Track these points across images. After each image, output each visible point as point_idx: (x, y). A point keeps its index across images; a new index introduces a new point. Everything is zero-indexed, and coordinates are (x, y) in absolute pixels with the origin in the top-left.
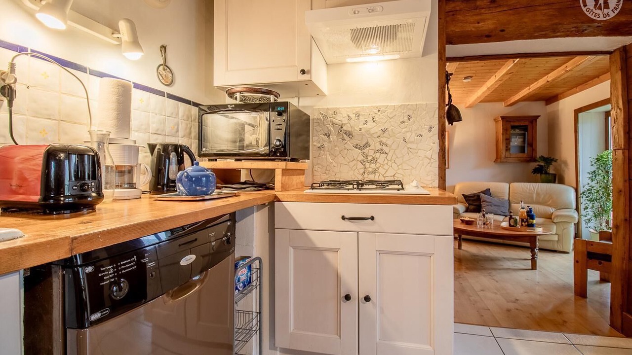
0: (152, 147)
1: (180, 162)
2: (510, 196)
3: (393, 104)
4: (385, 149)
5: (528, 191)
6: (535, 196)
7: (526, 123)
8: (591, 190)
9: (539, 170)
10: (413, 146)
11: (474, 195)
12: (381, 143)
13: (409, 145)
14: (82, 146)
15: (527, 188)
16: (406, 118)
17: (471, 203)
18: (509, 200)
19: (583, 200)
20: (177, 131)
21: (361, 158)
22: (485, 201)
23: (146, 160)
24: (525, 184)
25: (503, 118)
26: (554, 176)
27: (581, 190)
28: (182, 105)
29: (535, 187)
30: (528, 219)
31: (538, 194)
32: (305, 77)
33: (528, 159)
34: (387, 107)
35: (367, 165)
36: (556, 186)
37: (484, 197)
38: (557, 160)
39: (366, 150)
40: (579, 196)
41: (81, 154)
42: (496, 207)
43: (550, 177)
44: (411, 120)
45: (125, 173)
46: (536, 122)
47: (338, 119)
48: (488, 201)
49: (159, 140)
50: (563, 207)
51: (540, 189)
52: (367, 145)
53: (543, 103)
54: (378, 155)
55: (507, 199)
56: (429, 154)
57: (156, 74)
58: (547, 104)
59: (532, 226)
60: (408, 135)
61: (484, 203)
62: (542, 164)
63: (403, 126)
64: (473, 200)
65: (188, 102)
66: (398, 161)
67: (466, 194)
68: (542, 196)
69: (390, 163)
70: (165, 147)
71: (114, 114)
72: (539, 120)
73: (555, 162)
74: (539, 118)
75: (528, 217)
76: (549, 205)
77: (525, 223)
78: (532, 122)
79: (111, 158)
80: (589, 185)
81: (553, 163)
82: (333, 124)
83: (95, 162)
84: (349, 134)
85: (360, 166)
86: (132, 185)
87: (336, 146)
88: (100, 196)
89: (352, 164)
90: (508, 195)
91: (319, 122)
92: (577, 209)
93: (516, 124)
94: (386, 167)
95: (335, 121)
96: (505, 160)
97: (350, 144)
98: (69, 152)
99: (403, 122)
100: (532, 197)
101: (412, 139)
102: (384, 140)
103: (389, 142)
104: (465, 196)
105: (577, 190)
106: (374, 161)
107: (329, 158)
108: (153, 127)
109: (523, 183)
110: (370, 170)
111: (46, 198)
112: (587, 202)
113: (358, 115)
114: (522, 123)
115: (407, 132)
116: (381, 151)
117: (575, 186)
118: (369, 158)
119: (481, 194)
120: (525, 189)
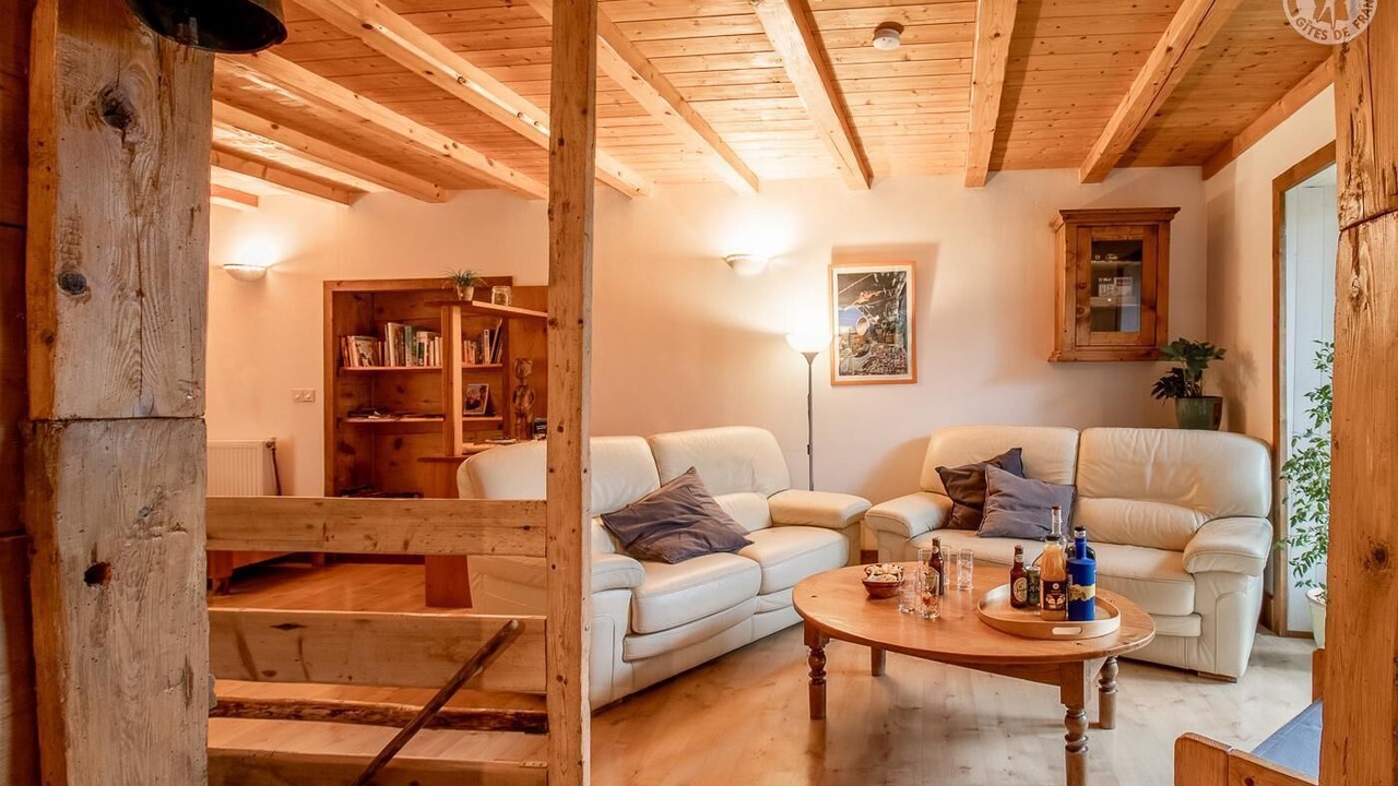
2: (1080, 471)
5: (1130, 455)
6: (1149, 471)
7: (1138, 234)
8: (1314, 454)
9: (1173, 386)
11: (970, 470)
15: (1128, 446)
17: (959, 496)
18: (1075, 485)
19: (1292, 490)
22: (997, 492)
24: (1124, 431)
25: (1068, 215)
26: (1217, 404)
27: (1288, 453)
29: (1153, 441)
30: (1067, 581)
31: (1158, 466)
33: (1142, 350)
36: (1218, 441)
37: (997, 477)
38: (1222, 351)
40: (1282, 474)
42: (1028, 512)
43: (1205, 409)
46: (1168, 229)
48: (1005, 491)
50: (1229, 511)
51: (1165, 449)
53: (1197, 170)
55: (1070, 482)
58: (1206, 177)
59: (1079, 611)
61: (993, 498)
62: (1182, 365)
64: (966, 488)
67: (950, 467)
68: (1171, 473)
72: (1176, 223)
73: (1218, 357)
74: (1176, 215)
75: (1068, 573)
76: (1190, 505)
77: (1056, 598)
78: (1154, 229)
80: (1313, 437)
81: (1211, 362)
90: (1071, 470)
92: (1274, 516)
93: (1108, 235)
96: (1072, 356)
100: (1142, 477)
104: (944, 474)
105: (1274, 453)
109: (1119, 430)
112: (1302, 495)
114: (1126, 234)
117: (1270, 440)
119: (989, 467)
120: (1123, 447)
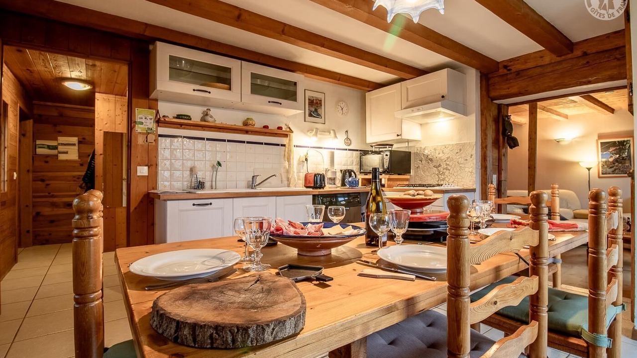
0: (341, 171)
1: (350, 176)
3: (452, 143)
4: (449, 168)
10: (463, 166)
12: (446, 164)
13: (461, 165)
14: (321, 173)
16: (459, 151)
20: (353, 163)
21: (437, 172)
23: (339, 176)
28: (354, 152)
32: (399, 137)
34: (449, 145)
35: (440, 176)
39: (439, 168)
41: (321, 175)
44: (462, 151)
45: (333, 180)
47: (426, 152)
49: (344, 168)
52: (440, 166)
54: (445, 171)
56: (470, 170)
57: (344, 142)
60: (460, 159)
63: (458, 154)
65: (357, 150)
66: (455, 174)
69: (451, 175)
70: (345, 171)
71: (329, 161)
79: (329, 175)
82: (424, 155)
83: (324, 176)
84: (431, 160)
85: (437, 176)
86: (334, 184)
87: (425, 166)
88: (325, 186)
89: (433, 176)
91: (417, 154)
94: (449, 177)
95: (425, 154)
97: (431, 165)
98: (318, 174)
99: (457, 153)
101: (462, 162)
102: (448, 163)
103: (450, 164)
106: (443, 174)
107: (422, 172)
108: (343, 163)
110: (442, 179)
111: (314, 185)
113: (435, 149)
115: (459, 158)
116: (447, 169)
118: (441, 172)
